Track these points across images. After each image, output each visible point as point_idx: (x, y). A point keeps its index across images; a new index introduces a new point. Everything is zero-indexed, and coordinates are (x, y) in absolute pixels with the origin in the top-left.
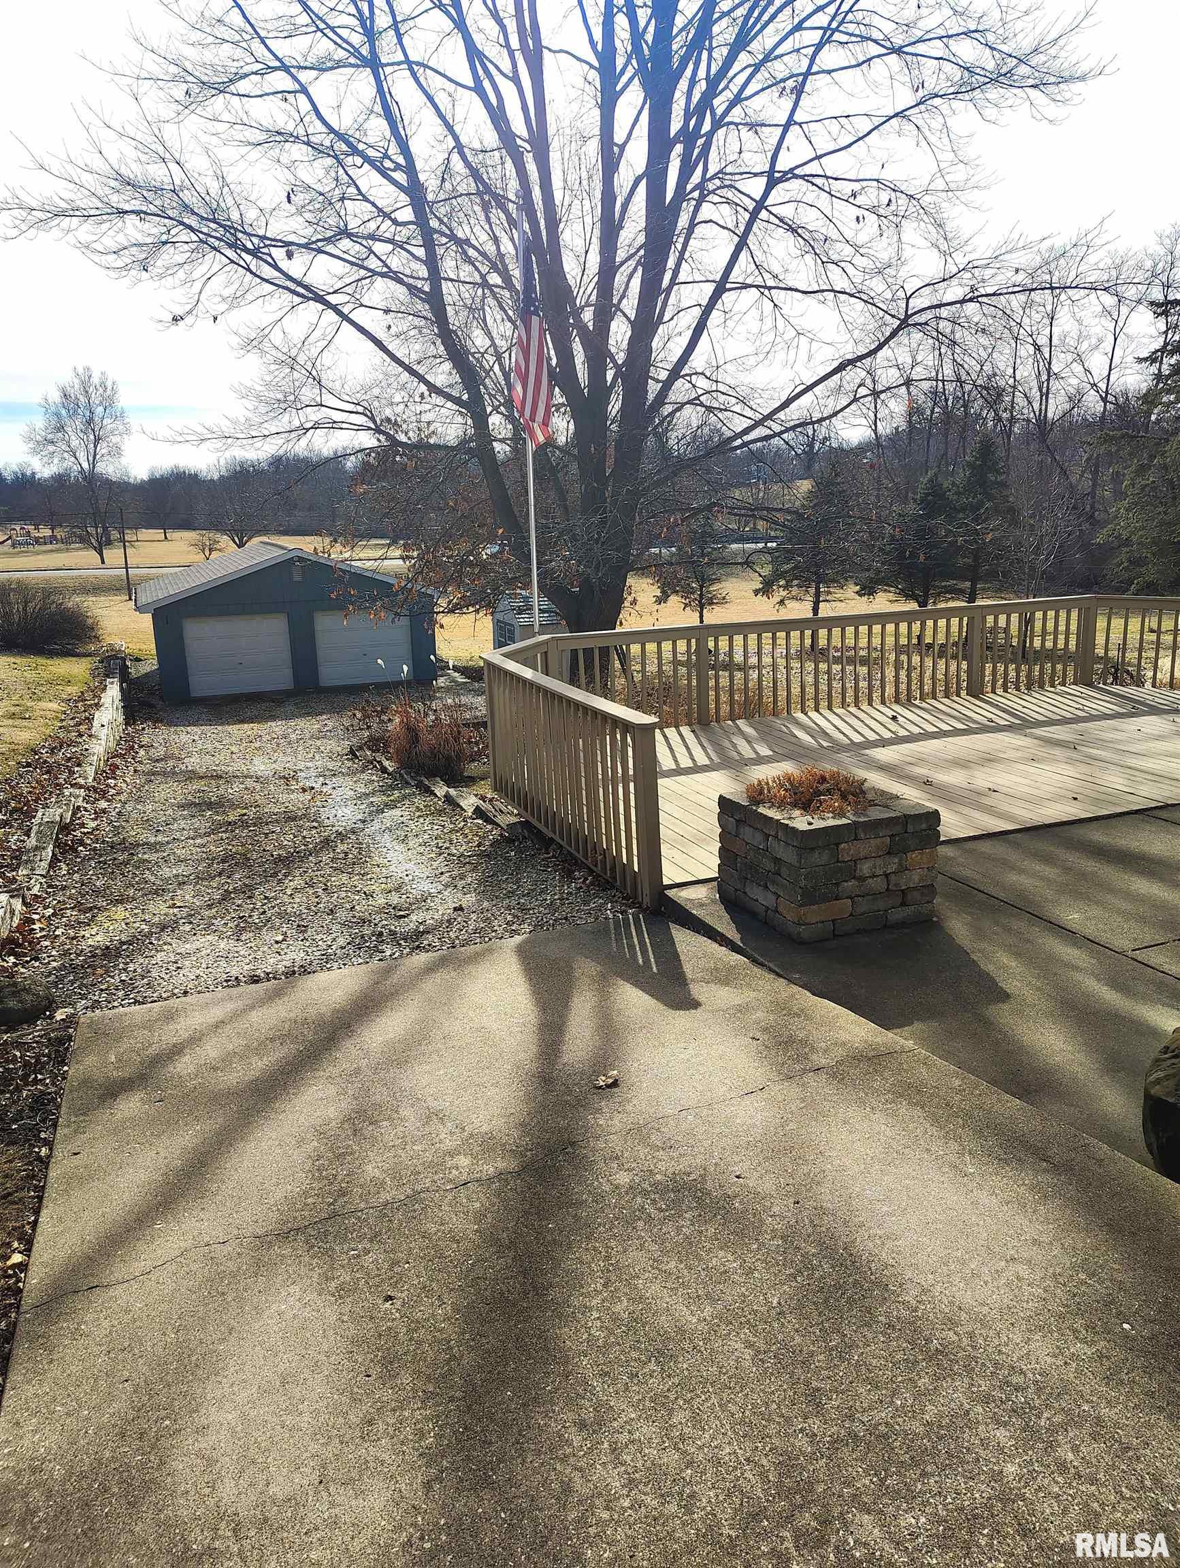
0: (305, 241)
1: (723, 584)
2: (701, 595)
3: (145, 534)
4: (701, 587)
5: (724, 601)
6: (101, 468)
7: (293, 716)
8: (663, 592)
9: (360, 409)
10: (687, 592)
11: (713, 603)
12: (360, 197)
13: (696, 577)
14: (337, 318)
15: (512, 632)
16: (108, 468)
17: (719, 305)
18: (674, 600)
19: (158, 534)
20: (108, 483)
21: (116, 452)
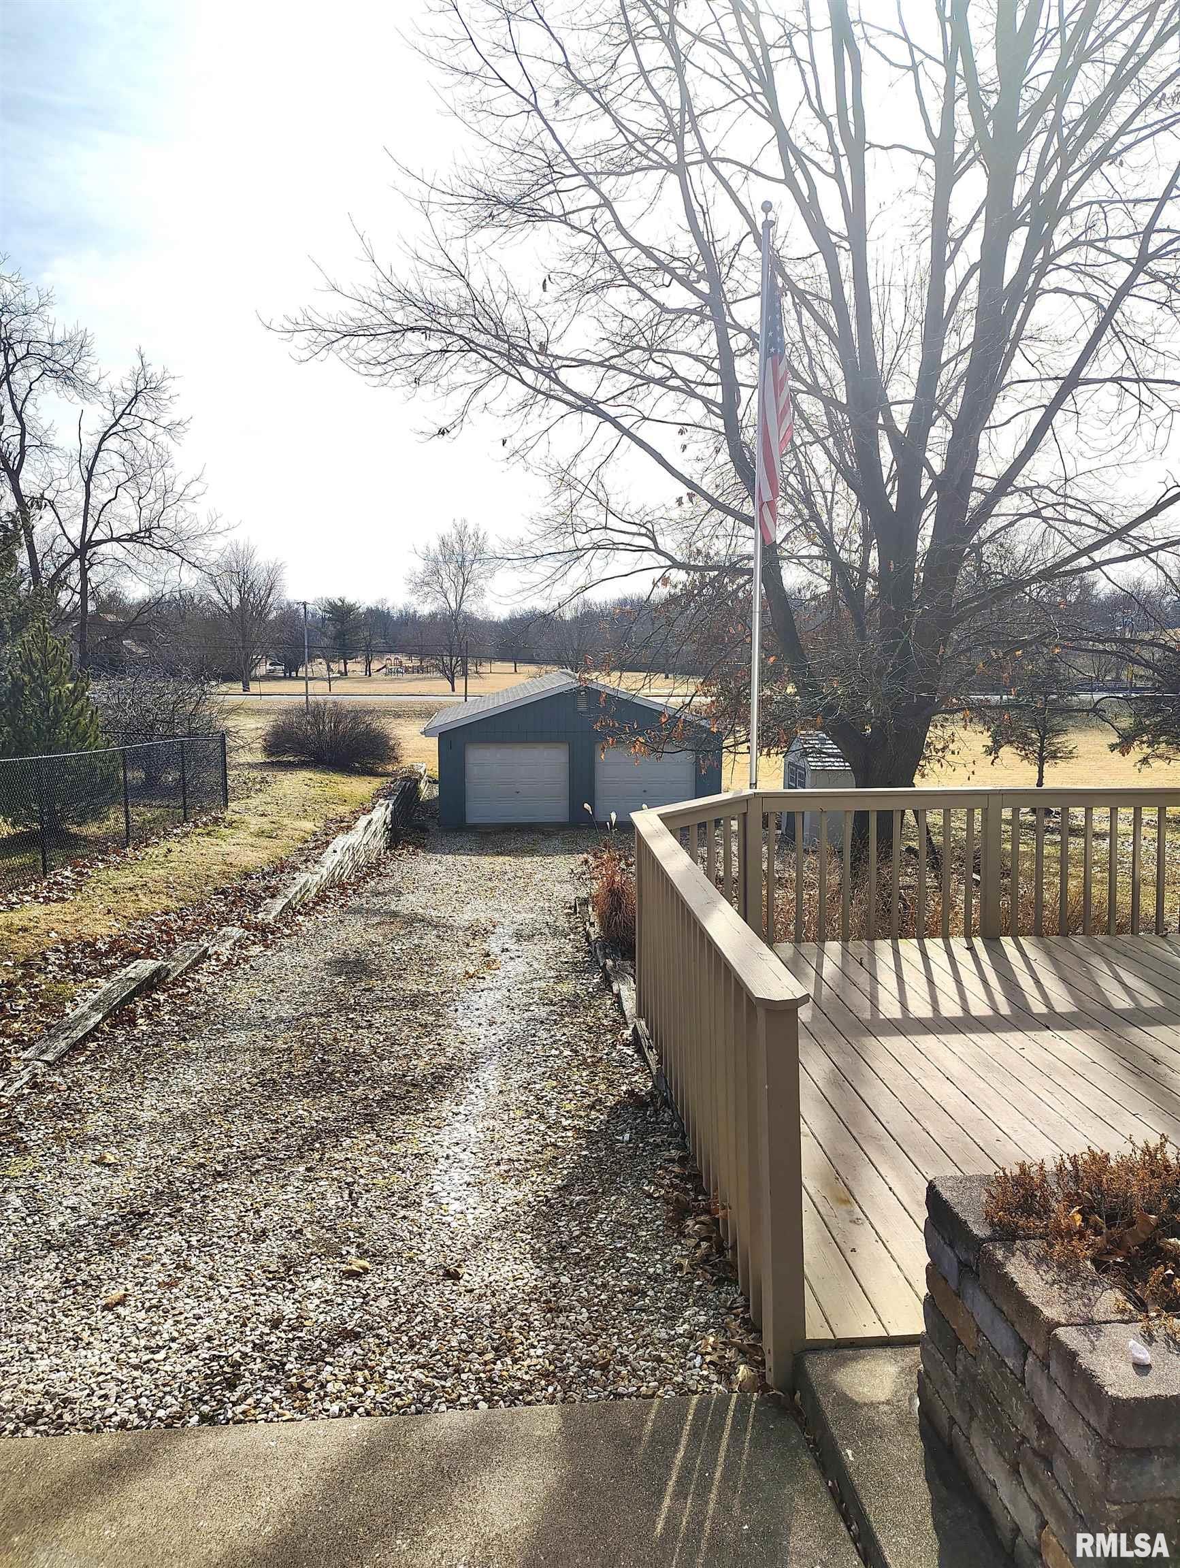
0: (601, 359)
1: (1071, 736)
2: (1042, 748)
3: (498, 666)
4: (1042, 738)
5: (1070, 755)
6: (466, 607)
7: (555, 852)
8: (995, 741)
9: (643, 531)
10: (1023, 742)
11: (1055, 757)
12: (625, 282)
13: (1037, 727)
14: (617, 432)
15: (803, 776)
16: (472, 607)
17: (1068, 403)
18: (1006, 752)
19: (509, 666)
20: (470, 620)
21: (480, 593)
